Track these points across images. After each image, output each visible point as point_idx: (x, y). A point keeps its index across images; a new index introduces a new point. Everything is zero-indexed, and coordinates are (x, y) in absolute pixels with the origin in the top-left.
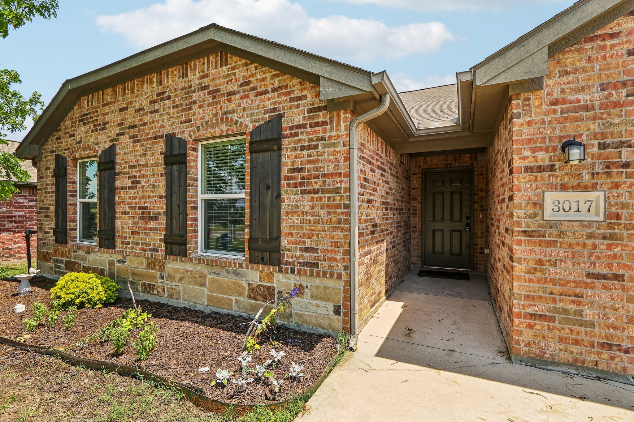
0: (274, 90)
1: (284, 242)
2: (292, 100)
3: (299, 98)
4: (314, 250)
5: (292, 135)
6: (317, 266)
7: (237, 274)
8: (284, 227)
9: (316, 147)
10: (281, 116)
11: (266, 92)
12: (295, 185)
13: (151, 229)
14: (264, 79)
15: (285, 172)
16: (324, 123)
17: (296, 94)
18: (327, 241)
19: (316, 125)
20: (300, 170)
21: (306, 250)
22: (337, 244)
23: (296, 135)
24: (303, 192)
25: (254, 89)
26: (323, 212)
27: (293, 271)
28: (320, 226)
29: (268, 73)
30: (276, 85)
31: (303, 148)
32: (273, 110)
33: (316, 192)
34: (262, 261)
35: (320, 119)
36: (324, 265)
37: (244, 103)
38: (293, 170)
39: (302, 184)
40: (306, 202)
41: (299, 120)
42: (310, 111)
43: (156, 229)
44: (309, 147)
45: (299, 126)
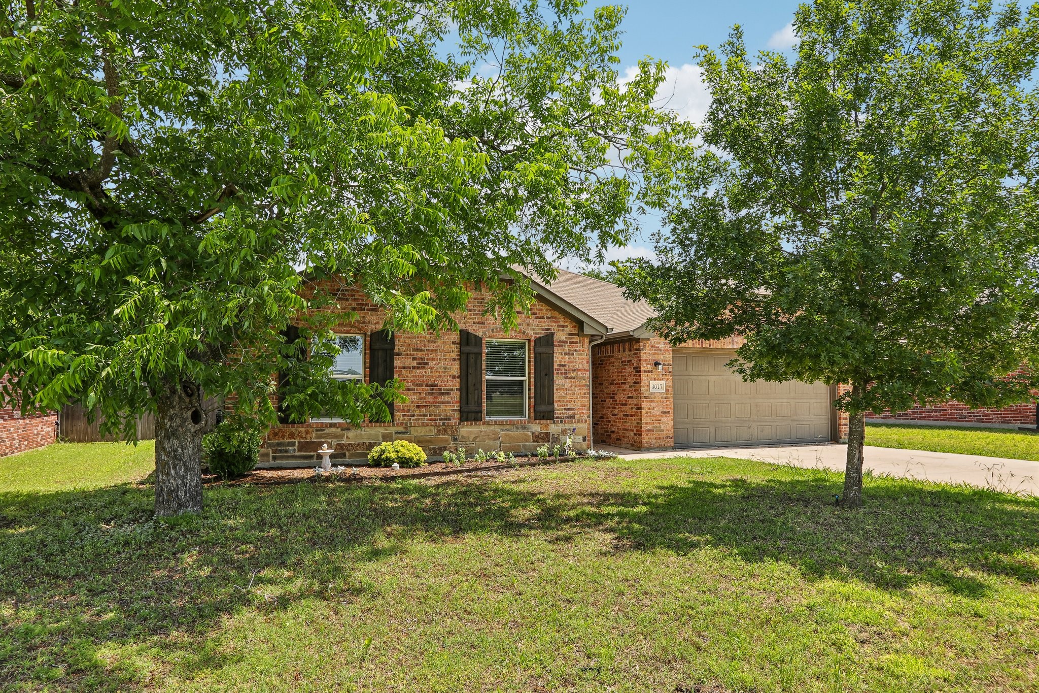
0: (548, 318)
1: (556, 405)
2: (559, 326)
3: (563, 326)
4: (572, 409)
5: (559, 346)
6: (574, 417)
7: (524, 428)
8: (556, 398)
9: (573, 354)
10: (553, 334)
11: (543, 318)
12: (562, 374)
13: (443, 402)
14: (541, 310)
15: (555, 367)
16: (576, 343)
17: (561, 323)
18: (579, 404)
19: (573, 342)
20: (564, 366)
21: (568, 409)
22: (584, 405)
23: (562, 346)
24: (566, 378)
25: (535, 314)
26: (577, 389)
27: (561, 422)
28: (575, 397)
29: (545, 307)
30: (549, 315)
31: (565, 354)
32: (548, 330)
33: (573, 378)
34: (543, 418)
35: (574, 340)
36: (577, 417)
37: (528, 321)
38: (561, 366)
39: (565, 374)
40: (567, 384)
41: (563, 338)
42: (569, 334)
43: (448, 402)
44: (569, 354)
45: (563, 342)
